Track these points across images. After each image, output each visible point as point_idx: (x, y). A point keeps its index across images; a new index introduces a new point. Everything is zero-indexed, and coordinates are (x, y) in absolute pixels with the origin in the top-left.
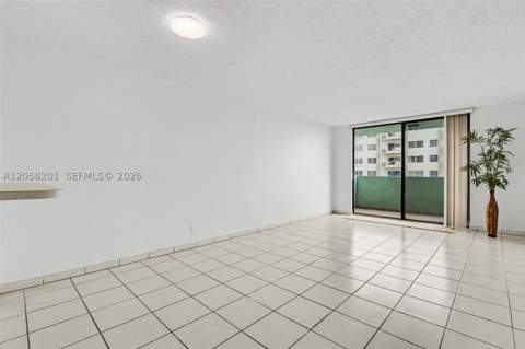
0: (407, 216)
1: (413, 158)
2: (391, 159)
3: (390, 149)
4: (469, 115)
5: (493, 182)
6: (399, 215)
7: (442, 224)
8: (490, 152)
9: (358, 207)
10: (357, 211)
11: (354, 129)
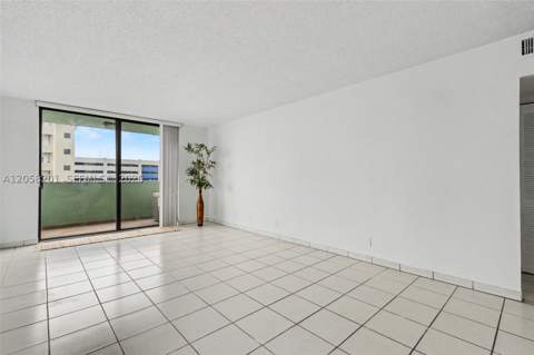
0: (122, 226)
7: (157, 225)
11: (41, 109)
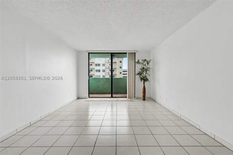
0: (113, 96)
4: (135, 53)
5: (145, 80)
6: (110, 96)
7: (126, 97)
9: (91, 93)
10: (91, 96)
11: (89, 53)
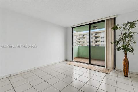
1: (102, 41)
2: (96, 42)
3: (96, 39)
4: (115, 18)
8: (125, 34)
11: (73, 28)
